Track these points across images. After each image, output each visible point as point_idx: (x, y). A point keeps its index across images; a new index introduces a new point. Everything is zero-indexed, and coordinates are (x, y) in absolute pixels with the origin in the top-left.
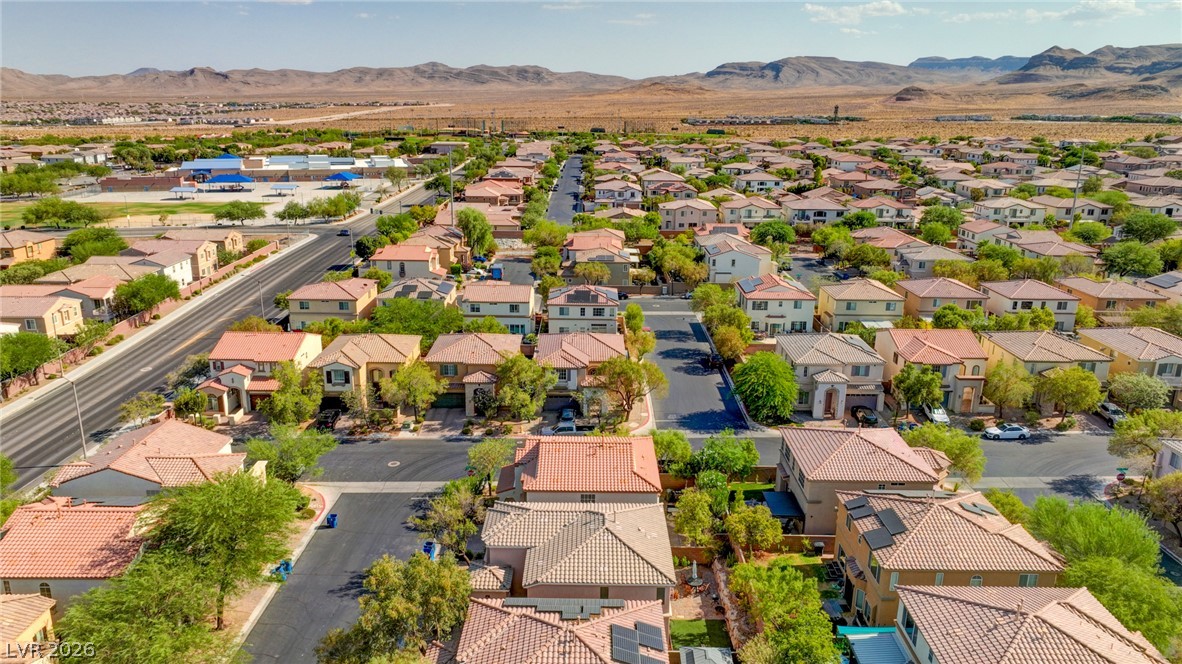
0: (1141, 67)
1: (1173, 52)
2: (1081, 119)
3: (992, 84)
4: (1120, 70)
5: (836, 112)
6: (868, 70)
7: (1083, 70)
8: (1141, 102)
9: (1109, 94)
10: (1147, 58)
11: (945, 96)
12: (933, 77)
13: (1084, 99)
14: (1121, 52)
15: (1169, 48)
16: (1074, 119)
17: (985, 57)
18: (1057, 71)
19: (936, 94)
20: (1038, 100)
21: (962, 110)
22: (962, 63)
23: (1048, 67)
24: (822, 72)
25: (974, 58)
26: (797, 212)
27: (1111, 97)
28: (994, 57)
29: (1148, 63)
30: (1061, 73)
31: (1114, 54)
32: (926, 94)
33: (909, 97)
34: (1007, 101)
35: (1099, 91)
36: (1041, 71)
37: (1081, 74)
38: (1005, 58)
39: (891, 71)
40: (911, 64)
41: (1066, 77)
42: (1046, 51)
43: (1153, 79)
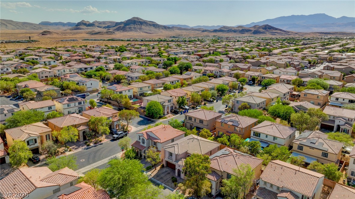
0: (105, 27)
1: (111, 23)
2: (100, 40)
3: (68, 30)
4: (101, 27)
5: (30, 39)
6: (26, 25)
7: (92, 27)
8: (110, 36)
9: (102, 33)
10: (106, 24)
11: (57, 34)
12: (49, 28)
13: (96, 35)
14: (100, 22)
15: (110, 22)
16: (99, 40)
17: (63, 22)
18: (85, 27)
19: (54, 33)
20: (84, 35)
21: (64, 38)
22: (56, 24)
23: (83, 26)
24: (8, 25)
25: (59, 22)
26: (79, 69)
27: (102, 34)
28: (65, 22)
29: (106, 26)
30: (86, 28)
31: (98, 23)
32: (52, 33)
33: (46, 34)
34: (76, 35)
35: (99, 33)
36: (81, 27)
37: (91, 28)
38: (68, 22)
39: (34, 25)
40: (40, 24)
41: (88, 29)
42: (81, 21)
43: (109, 30)
